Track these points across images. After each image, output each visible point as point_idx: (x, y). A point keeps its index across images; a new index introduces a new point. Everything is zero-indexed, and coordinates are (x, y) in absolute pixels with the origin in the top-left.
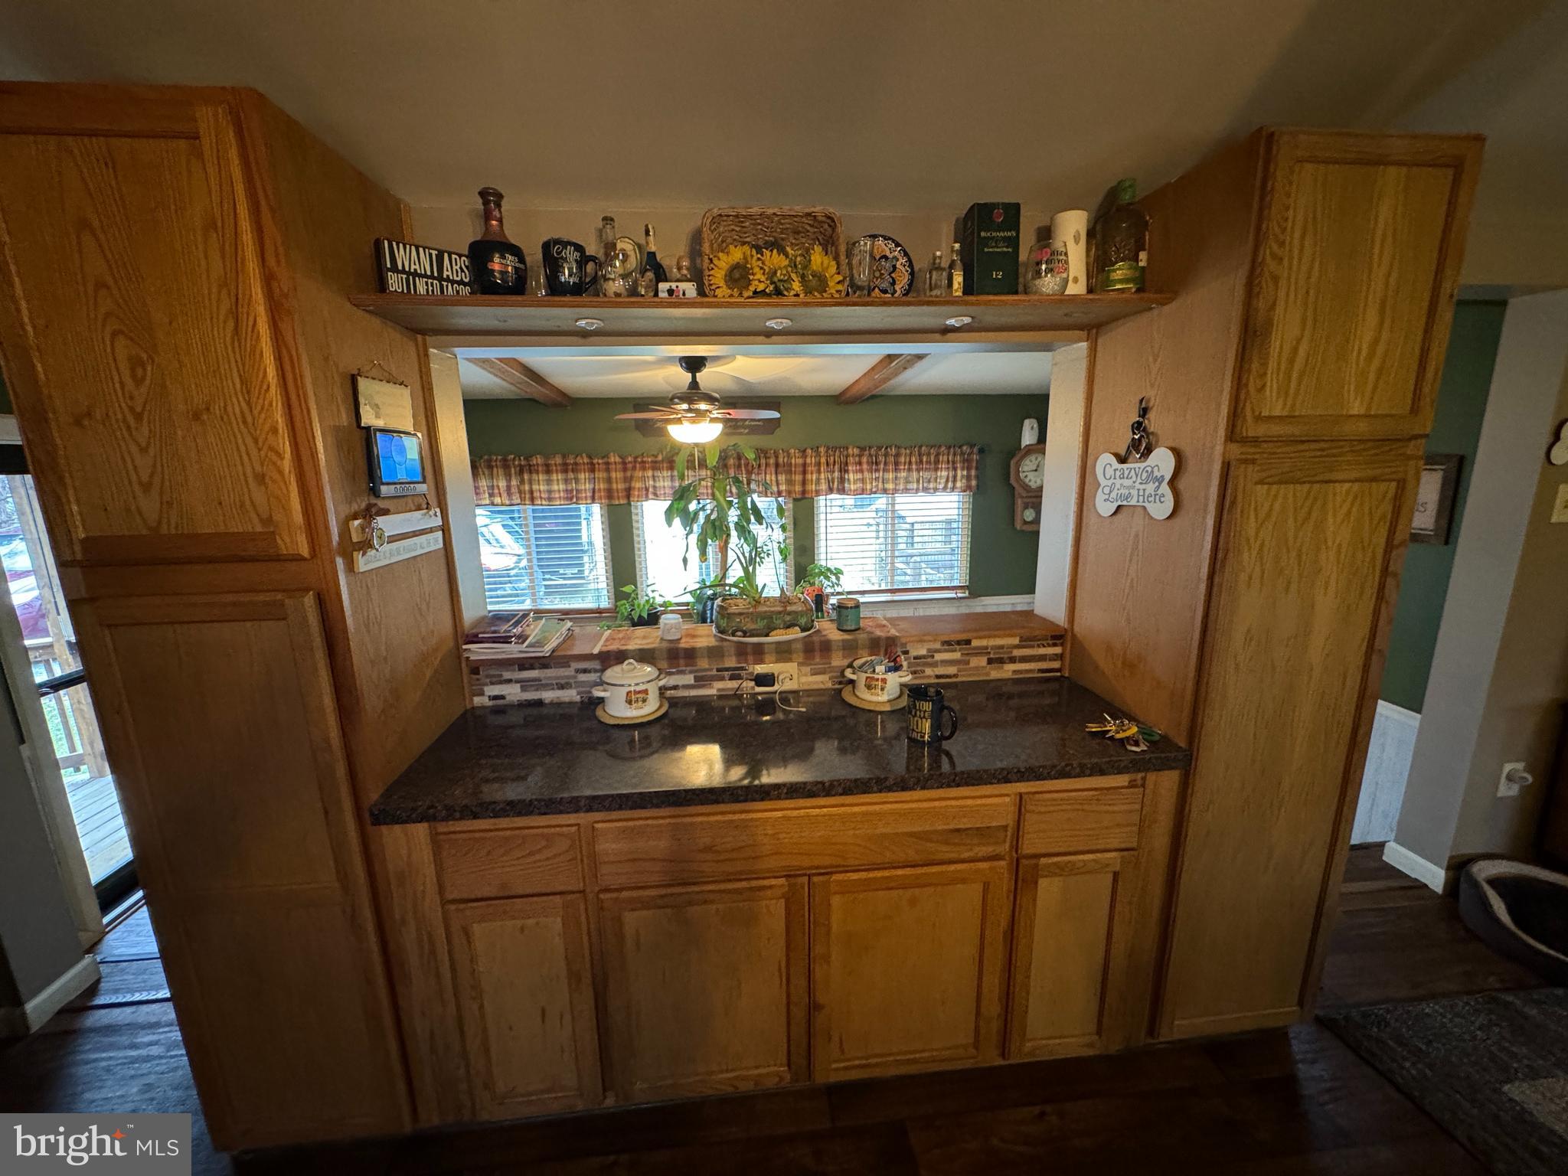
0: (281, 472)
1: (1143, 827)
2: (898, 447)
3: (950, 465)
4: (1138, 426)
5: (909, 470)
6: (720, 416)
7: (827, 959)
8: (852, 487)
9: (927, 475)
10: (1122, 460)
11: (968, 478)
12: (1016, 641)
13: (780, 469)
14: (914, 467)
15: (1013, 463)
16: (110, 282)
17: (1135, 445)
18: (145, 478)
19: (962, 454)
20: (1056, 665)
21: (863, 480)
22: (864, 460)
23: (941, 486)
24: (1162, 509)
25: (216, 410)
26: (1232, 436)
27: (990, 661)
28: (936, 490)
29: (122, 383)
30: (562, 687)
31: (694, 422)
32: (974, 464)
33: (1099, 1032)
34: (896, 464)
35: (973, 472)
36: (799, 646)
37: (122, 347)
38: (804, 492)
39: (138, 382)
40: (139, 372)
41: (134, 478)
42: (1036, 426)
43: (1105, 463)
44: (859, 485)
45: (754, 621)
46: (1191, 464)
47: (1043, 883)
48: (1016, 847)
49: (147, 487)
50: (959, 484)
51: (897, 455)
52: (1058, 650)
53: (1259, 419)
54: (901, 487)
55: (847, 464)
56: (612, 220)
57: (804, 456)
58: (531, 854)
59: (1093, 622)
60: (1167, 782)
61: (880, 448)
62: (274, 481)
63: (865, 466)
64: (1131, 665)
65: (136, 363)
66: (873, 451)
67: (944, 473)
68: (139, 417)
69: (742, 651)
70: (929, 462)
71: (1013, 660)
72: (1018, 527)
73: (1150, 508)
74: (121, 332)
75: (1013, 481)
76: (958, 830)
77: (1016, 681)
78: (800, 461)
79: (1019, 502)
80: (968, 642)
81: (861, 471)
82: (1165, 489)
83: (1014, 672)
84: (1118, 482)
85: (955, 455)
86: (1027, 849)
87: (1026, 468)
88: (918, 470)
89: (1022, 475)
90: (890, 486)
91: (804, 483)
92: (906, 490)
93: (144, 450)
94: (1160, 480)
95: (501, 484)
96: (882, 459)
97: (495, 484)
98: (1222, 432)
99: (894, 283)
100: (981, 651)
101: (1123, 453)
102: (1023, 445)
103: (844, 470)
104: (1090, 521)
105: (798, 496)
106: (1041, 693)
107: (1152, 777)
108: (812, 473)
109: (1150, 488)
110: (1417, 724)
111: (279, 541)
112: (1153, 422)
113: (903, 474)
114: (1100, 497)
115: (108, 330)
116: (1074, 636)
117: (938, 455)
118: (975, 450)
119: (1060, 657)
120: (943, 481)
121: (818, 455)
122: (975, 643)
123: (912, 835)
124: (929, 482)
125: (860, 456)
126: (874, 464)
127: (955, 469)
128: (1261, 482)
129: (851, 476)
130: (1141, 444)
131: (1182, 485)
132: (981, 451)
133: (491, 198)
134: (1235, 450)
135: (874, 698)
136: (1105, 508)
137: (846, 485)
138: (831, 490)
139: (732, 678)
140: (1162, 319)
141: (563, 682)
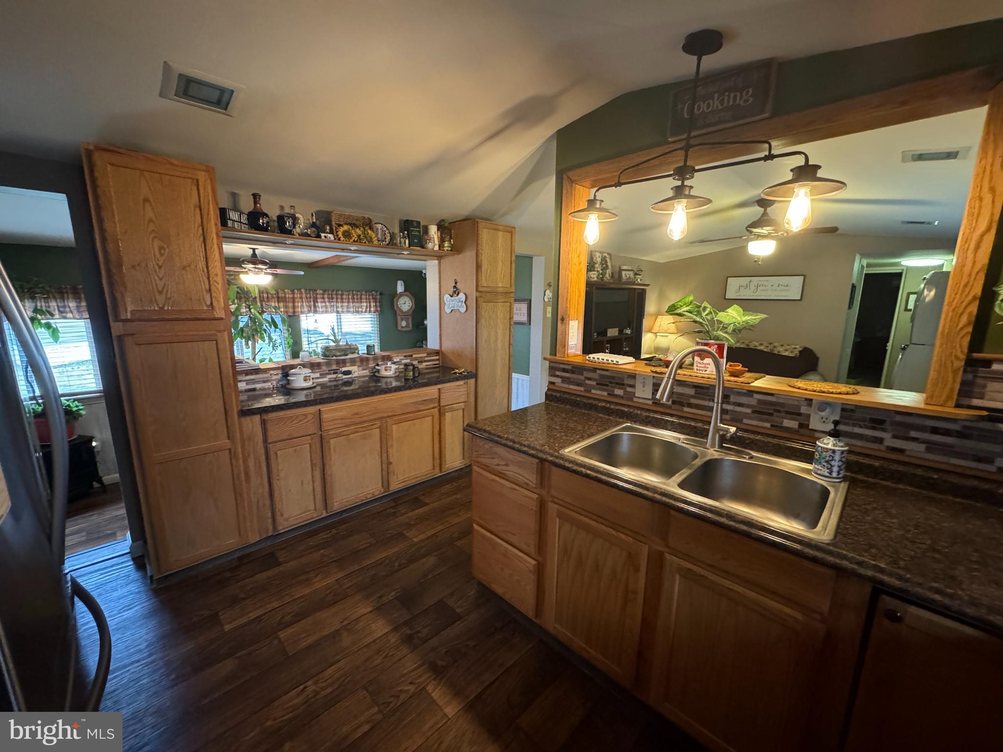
0: (218, 289)
1: (468, 395)
2: (342, 291)
3: (368, 300)
4: (455, 287)
5: (349, 302)
6: (270, 272)
7: (392, 446)
8: (321, 310)
9: (357, 304)
10: (452, 296)
11: (376, 306)
12: (425, 355)
13: (280, 300)
14: (351, 300)
15: (395, 300)
16: (154, 219)
17: (455, 292)
18: (160, 289)
19: (373, 295)
20: (437, 362)
21: (326, 306)
22: (326, 296)
23: (364, 310)
24: (463, 310)
25: (193, 267)
26: (477, 291)
27: (419, 362)
28: (362, 312)
29: (155, 255)
30: (264, 382)
31: (257, 274)
32: (378, 300)
33: (464, 459)
34: (342, 299)
35: (378, 304)
36: (358, 359)
37: (157, 243)
38: (294, 312)
39: (162, 255)
40: (162, 252)
41: (155, 289)
42: (403, 284)
43: (447, 297)
44: (324, 309)
45: (339, 352)
46: (469, 297)
47: (446, 414)
48: (439, 405)
49: (160, 292)
50: (372, 309)
51: (342, 295)
52: (437, 357)
53: (482, 286)
54: (345, 310)
55: (317, 298)
56: (294, 207)
57: (293, 293)
58: (300, 421)
59: (447, 346)
60: (473, 381)
61: (333, 291)
62: (215, 292)
63: (326, 300)
64: (459, 355)
65: (161, 248)
66: (330, 292)
67: (365, 304)
68: (160, 267)
69: (338, 362)
70: (357, 299)
71: (425, 361)
72: (399, 328)
73: (460, 309)
74: (157, 237)
75: (395, 308)
76: (425, 400)
77: (427, 369)
78: (291, 296)
79: (399, 318)
80: (412, 356)
81: (325, 302)
82: (464, 304)
83: (426, 365)
84: (451, 303)
85: (369, 296)
86: (442, 404)
87: (401, 303)
88: (353, 302)
89: (399, 306)
90: (340, 310)
91: (294, 307)
92: (348, 312)
93: (161, 279)
94: (462, 302)
95: (71, 305)
96: (335, 296)
97: (66, 304)
98: (475, 289)
99: (385, 238)
100: (416, 359)
101: (451, 294)
102: (398, 293)
103: (315, 301)
104: (444, 315)
105: (291, 314)
106: (434, 373)
107: (469, 381)
108: (298, 303)
109: (460, 304)
110: (529, 379)
111: (215, 313)
112: (458, 286)
113: (345, 304)
114: (446, 307)
115: (152, 236)
116: (442, 352)
117: (361, 295)
118: (378, 293)
119: (438, 360)
120: (364, 308)
121: (301, 293)
122: (414, 356)
123: (413, 403)
124: (358, 308)
125: (323, 294)
126: (331, 299)
127: (370, 302)
128: (484, 302)
129: (320, 304)
130: (456, 292)
131: (467, 302)
132: (381, 294)
133: (256, 197)
134: (478, 293)
135: (389, 374)
136: (448, 311)
137: (318, 309)
138: (309, 311)
139: (334, 373)
140: (458, 258)
141: (265, 379)
